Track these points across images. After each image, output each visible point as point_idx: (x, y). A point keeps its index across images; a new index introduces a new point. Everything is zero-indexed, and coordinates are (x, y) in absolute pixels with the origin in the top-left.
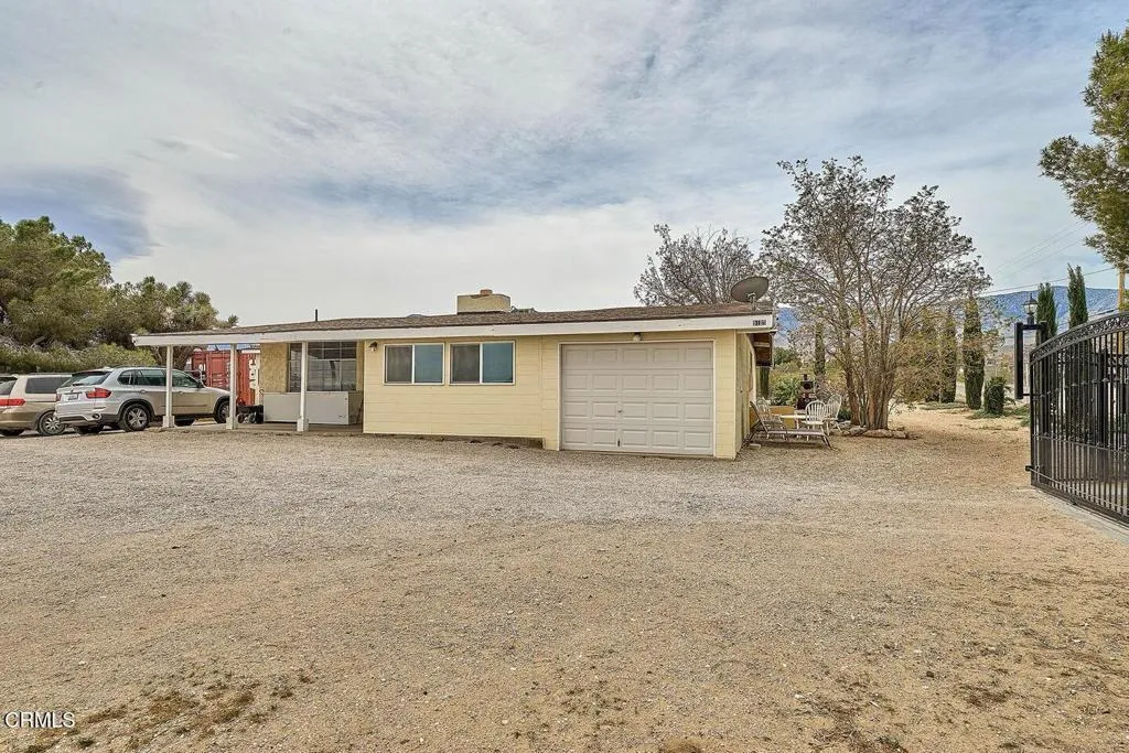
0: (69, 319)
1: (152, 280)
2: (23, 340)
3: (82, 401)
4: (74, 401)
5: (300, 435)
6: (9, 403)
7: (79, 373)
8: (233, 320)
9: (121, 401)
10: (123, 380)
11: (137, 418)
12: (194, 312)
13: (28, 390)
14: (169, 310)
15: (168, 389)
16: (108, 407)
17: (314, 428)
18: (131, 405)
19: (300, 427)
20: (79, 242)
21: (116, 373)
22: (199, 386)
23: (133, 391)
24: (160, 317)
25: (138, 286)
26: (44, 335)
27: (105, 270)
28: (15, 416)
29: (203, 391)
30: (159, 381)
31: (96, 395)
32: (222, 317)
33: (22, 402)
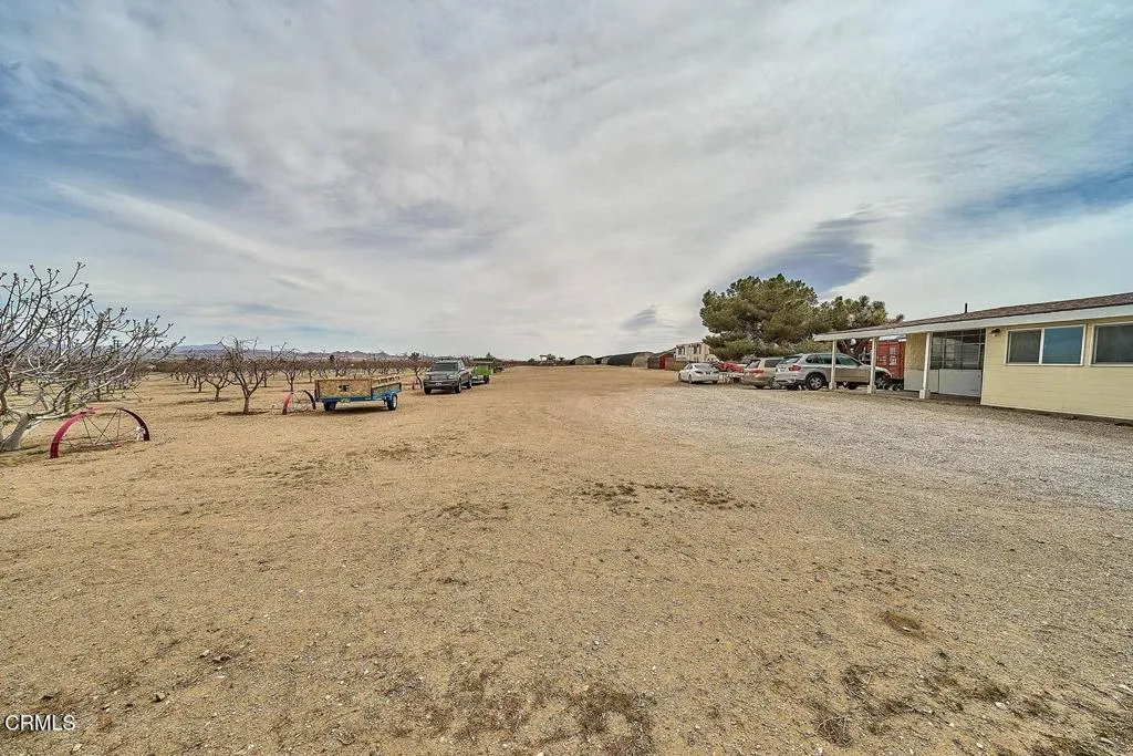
0: (789, 327)
1: (841, 298)
2: (769, 340)
3: (787, 372)
4: (783, 372)
5: (921, 401)
6: (757, 372)
7: (788, 356)
8: (901, 317)
9: (807, 372)
10: (809, 361)
11: (816, 382)
12: (869, 315)
13: (766, 366)
14: (851, 316)
15: (833, 366)
16: (800, 375)
17: (935, 397)
18: (813, 375)
19: (922, 395)
20: (798, 284)
21: (804, 356)
22: (859, 364)
23: (815, 367)
24: (846, 321)
25: (832, 303)
26: (777, 336)
27: (813, 299)
28: (759, 378)
29: (861, 367)
30: (828, 361)
31: (793, 369)
32: (891, 316)
33: (762, 372)
